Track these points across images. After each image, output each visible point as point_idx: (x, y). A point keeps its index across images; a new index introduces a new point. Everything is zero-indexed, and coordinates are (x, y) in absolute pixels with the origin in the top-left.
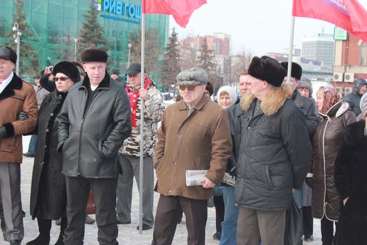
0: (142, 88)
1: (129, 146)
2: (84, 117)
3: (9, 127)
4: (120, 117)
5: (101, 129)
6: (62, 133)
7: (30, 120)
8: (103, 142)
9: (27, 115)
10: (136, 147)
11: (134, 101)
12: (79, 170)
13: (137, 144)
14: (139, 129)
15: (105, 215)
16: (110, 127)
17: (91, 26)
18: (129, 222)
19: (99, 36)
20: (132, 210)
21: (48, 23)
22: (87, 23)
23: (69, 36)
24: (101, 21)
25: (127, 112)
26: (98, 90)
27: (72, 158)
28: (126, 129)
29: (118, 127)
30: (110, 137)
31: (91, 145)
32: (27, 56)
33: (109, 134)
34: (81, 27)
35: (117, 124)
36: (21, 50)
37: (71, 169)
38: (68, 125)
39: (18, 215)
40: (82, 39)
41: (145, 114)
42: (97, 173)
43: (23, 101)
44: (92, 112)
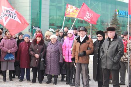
0: (128, 40)
1: (124, 59)
2: (108, 49)
3: (85, 52)
4: (120, 49)
5: (113, 53)
6: (101, 54)
7: (91, 50)
8: (114, 58)
9: (90, 48)
10: (127, 59)
11: (126, 44)
12: (106, 66)
13: (127, 58)
14: (127, 53)
15: (115, 81)
16: (116, 52)
17: (115, 19)
18: (125, 84)
19: (117, 23)
20: (126, 80)
21: (101, 19)
22: (113, 18)
23: (107, 23)
24: (118, 18)
25: (122, 48)
26: (113, 41)
27: (104, 63)
28: (122, 54)
29: (119, 53)
30: (116, 56)
31: (110, 59)
32: (94, 29)
33: (116, 55)
34: (112, 20)
35: (119, 52)
36: (92, 28)
37: (104, 66)
38: (103, 52)
39: (88, 80)
40: (111, 24)
41: (130, 48)
42: (112, 67)
43: (89, 44)
44: (111, 48)
